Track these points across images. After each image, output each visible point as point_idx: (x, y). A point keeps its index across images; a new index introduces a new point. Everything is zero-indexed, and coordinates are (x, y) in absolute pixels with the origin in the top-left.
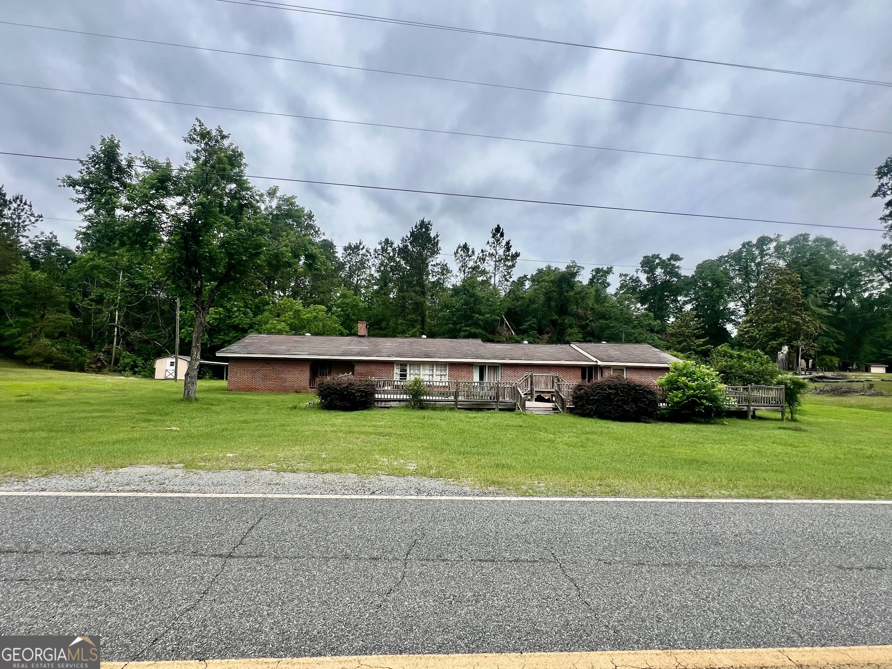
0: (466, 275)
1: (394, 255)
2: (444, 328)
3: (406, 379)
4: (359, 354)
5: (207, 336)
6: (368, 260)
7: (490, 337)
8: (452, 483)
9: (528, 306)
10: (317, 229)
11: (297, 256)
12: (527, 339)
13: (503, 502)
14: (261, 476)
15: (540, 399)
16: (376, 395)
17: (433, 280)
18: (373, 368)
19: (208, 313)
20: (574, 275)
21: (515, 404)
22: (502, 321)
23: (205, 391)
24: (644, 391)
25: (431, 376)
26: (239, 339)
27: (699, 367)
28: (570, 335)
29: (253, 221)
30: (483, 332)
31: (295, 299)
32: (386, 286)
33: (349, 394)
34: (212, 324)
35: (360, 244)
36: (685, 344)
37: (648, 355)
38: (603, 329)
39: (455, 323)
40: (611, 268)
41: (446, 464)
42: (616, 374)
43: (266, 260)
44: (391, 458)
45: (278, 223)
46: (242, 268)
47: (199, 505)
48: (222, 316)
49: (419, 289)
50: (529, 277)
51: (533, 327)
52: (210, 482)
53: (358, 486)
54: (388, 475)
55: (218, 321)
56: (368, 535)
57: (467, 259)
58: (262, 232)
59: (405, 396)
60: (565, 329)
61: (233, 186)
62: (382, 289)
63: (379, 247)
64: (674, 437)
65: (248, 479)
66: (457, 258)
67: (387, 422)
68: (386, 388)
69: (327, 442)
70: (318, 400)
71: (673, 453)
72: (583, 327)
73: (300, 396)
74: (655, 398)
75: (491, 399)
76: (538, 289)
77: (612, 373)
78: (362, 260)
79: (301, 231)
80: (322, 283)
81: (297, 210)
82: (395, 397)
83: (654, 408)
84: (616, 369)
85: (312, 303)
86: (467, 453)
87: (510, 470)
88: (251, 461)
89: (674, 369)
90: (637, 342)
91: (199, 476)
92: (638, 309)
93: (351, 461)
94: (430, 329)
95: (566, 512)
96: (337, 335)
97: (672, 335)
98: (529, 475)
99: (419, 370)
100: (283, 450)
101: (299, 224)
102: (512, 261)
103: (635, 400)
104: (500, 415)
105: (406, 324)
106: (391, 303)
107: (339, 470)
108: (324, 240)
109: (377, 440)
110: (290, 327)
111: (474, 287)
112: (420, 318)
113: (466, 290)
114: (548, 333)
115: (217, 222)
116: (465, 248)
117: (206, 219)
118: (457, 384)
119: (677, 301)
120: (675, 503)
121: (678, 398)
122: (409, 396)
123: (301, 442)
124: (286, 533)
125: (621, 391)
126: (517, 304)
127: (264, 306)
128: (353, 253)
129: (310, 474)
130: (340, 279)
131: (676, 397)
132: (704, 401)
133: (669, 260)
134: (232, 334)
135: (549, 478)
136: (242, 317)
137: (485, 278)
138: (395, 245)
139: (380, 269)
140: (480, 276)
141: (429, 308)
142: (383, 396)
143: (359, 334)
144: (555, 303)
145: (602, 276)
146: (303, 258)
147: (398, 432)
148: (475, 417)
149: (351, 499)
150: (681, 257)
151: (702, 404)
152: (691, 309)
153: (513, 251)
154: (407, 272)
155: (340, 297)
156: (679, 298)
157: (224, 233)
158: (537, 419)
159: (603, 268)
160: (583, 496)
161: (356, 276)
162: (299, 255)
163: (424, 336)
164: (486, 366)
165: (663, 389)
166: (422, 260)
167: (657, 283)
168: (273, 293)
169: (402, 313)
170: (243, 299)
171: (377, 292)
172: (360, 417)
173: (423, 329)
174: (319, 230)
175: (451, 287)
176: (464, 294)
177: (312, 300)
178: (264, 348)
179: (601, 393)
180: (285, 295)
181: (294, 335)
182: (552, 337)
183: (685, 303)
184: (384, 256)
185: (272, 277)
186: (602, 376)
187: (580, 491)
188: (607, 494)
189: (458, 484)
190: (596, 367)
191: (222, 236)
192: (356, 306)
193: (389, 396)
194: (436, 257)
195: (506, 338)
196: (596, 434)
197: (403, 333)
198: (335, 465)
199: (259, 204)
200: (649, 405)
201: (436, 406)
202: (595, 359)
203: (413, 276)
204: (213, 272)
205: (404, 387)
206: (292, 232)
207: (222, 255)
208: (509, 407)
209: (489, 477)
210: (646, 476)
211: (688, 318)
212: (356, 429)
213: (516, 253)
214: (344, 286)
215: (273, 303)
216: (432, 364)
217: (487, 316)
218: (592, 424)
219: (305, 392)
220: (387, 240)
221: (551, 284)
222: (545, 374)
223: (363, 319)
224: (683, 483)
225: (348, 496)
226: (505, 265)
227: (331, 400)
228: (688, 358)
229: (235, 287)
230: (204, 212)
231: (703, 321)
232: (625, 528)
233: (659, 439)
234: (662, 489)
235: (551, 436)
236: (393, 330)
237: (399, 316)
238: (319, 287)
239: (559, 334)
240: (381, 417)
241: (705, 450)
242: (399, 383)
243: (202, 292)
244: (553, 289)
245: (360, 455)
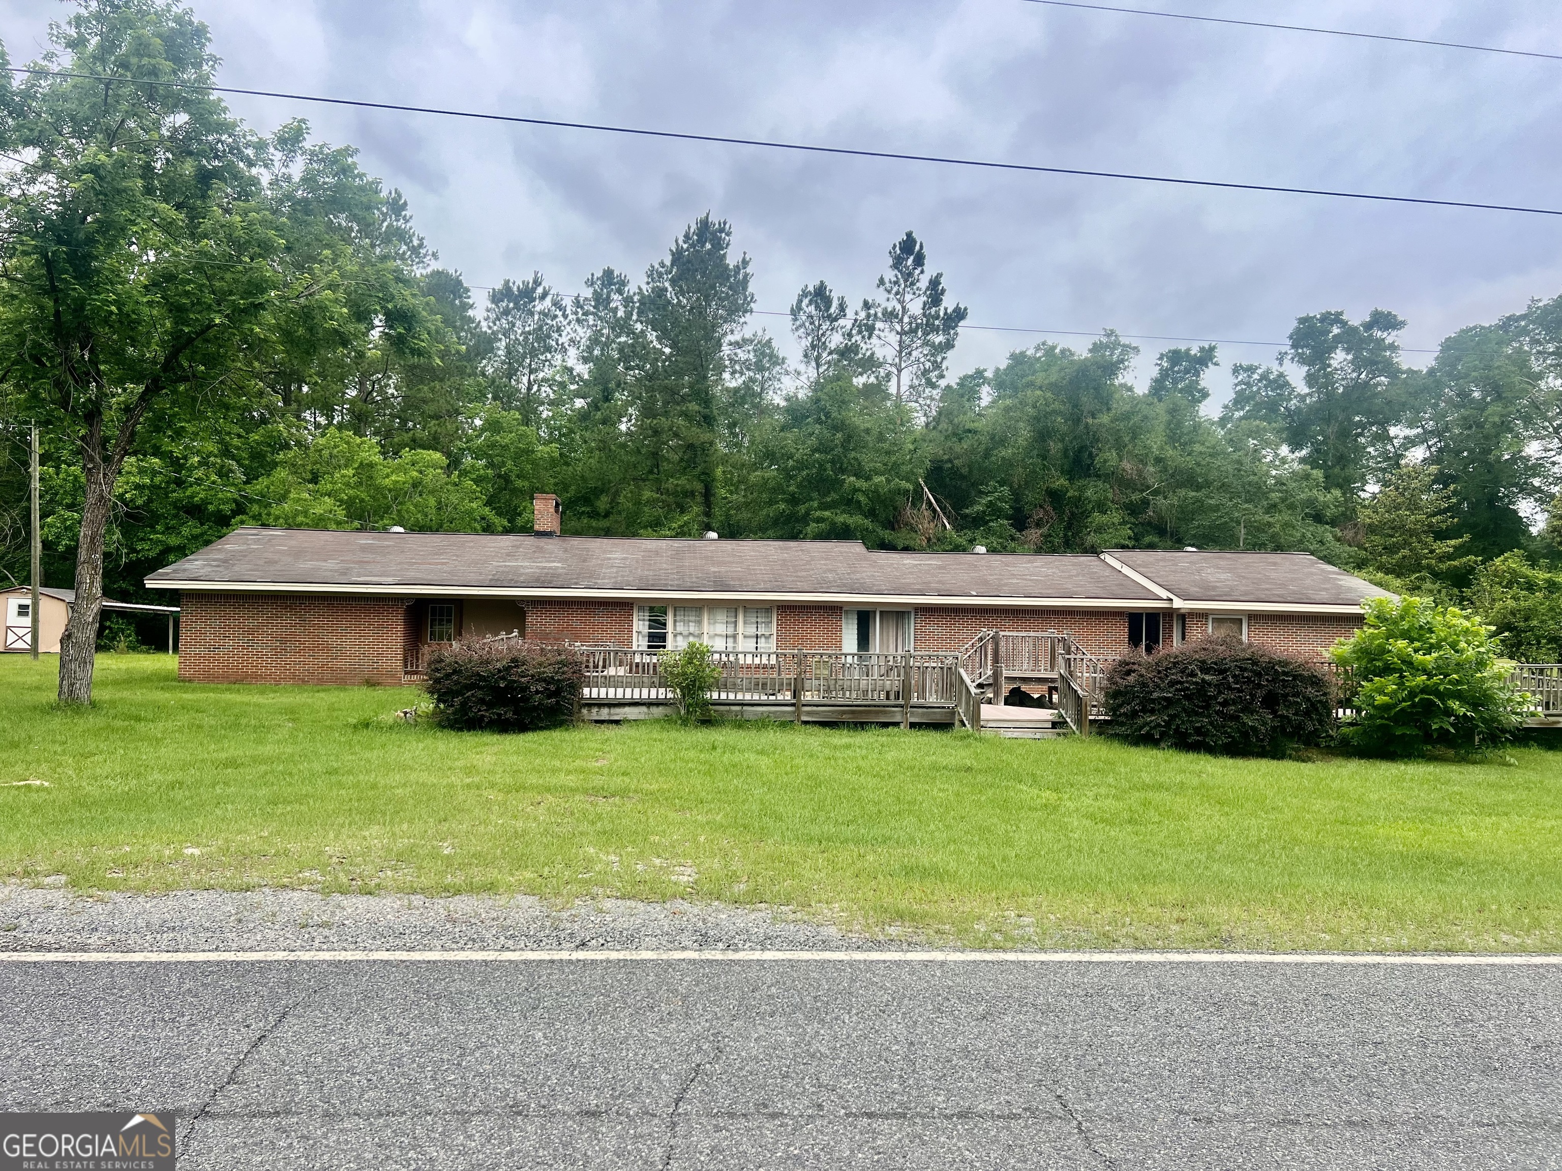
0: (821, 370)
1: (629, 315)
2: (764, 512)
3: (664, 647)
4: (537, 580)
5: (117, 535)
6: (559, 330)
7: (887, 535)
8: (792, 917)
9: (987, 454)
10: (416, 242)
11: (362, 316)
12: (984, 541)
13: (926, 964)
14: (281, 905)
15: (1018, 698)
16: (586, 691)
17: (733, 384)
18: (576, 620)
19: (120, 473)
20: (1112, 369)
21: (953, 713)
22: (918, 494)
23: (116, 683)
24: (1295, 677)
25: (730, 640)
26: (207, 543)
27: (1444, 614)
28: (1099, 530)
29: (238, 219)
30: (867, 523)
31: (358, 432)
32: (607, 399)
33: (510, 687)
34: (132, 500)
35: (537, 283)
36: (1405, 552)
37: (1308, 582)
38: (1186, 514)
39: (794, 500)
40: (1212, 349)
41: (774, 869)
42: (1222, 632)
43: (279, 327)
44: (628, 854)
45: (307, 223)
46: (212, 349)
47: (113, 983)
48: (157, 480)
49: (697, 408)
50: (989, 374)
51: (1000, 510)
52: (141, 923)
53: (543, 927)
54: (623, 897)
55: (147, 492)
56: (572, 1053)
57: (824, 327)
58: (266, 249)
59: (662, 690)
60: (1086, 514)
61: (181, 118)
62: (597, 409)
63: (588, 293)
64: (1374, 797)
65: (246, 914)
66: (798, 323)
67: (616, 760)
68: (611, 671)
69: (454, 816)
70: (427, 705)
71: (1372, 838)
72: (1134, 509)
73: (379, 694)
74: (1325, 694)
75: (888, 698)
76: (1015, 406)
77: (1210, 630)
78: (540, 328)
79: (373, 246)
80: (432, 390)
81: (362, 189)
82: (636, 696)
83: (1320, 722)
84: (1221, 618)
85: (406, 445)
86: (829, 839)
87: (942, 882)
88: (251, 867)
89: (1378, 617)
90: (1279, 548)
91: (110, 906)
92: (1284, 461)
93: (520, 862)
94: (728, 516)
95: (1091, 991)
96: (475, 532)
97: (1372, 529)
98: (994, 894)
99: (699, 623)
100: (336, 837)
101: (367, 228)
102: (946, 330)
103: (1271, 701)
104: (912, 740)
105: (663, 501)
106: (624, 446)
107: (491, 888)
108: (437, 274)
109: (588, 806)
110: (347, 509)
111: (843, 402)
112: (699, 487)
113: (823, 410)
114: (1038, 525)
115: (139, 220)
116: (820, 295)
117: (105, 209)
118: (801, 660)
119: (1385, 438)
120: (1376, 966)
121: (1385, 695)
122: (674, 692)
123: (384, 814)
124: (354, 1051)
125: (1234, 676)
126: (958, 449)
127: (275, 451)
128: (517, 307)
129: (413, 897)
130: (480, 379)
131: (1381, 692)
132: (1455, 705)
133: (1368, 326)
134: (190, 528)
135: (1045, 904)
136: (214, 482)
137: (872, 379)
138: (631, 289)
139: (591, 353)
140: (861, 374)
141: (725, 460)
142: (603, 691)
143: (536, 527)
144: (1060, 445)
145: (1187, 371)
146: (378, 321)
147: (646, 786)
148: (848, 747)
149: (525, 962)
150: (1400, 318)
151: (1449, 712)
152: (1425, 459)
153: (948, 303)
154: (664, 361)
155: (483, 430)
156: (1393, 431)
157: (158, 251)
158: (1010, 751)
159: (1189, 350)
160: (1137, 949)
161: (526, 371)
162: (369, 313)
163: (713, 535)
164: (875, 612)
165: (1346, 671)
166: (705, 328)
167: (1334, 389)
168: (298, 417)
169: (651, 472)
170: (218, 432)
171: (583, 416)
172: (542, 749)
173: (708, 514)
174: (421, 246)
175: (783, 404)
176: (819, 421)
177: (406, 437)
178: (278, 567)
179: (1181, 683)
180: (330, 423)
181: (358, 530)
182: (1050, 535)
183: (1410, 443)
184: (600, 318)
185: (293, 372)
186: (1183, 638)
187: (1127, 936)
188: (1198, 944)
189: (806, 918)
190: (1170, 614)
191: (152, 259)
192: (529, 452)
193: (620, 692)
194: (742, 320)
195: (929, 540)
196: (1167, 790)
197: (655, 527)
198: (479, 875)
199: (254, 171)
200: (1307, 713)
201: (746, 717)
202: (1164, 594)
203: (680, 374)
204: (132, 359)
205: (659, 669)
206: (350, 250)
207: (155, 312)
208: (938, 718)
209: (887, 901)
210: (1302, 897)
211: (1415, 484)
212: (533, 779)
213: (957, 310)
214: (495, 398)
215: (299, 443)
216: (733, 607)
217: (877, 479)
218: (1158, 765)
219: (392, 685)
220: (608, 273)
221: (1049, 395)
222: (1032, 634)
223: (547, 489)
224: (1399, 916)
225: (518, 953)
226: (926, 343)
227: (463, 704)
228: (1414, 589)
229: (194, 399)
230: (101, 193)
231: (1455, 493)
232: (1248, 1030)
233: (1334, 804)
234: (1344, 931)
235: (1048, 795)
236: (627, 518)
237: (644, 480)
238: (424, 402)
239: (1069, 527)
240: (599, 746)
241: (1455, 830)
242: (646, 659)
243: (100, 414)
244: (1056, 406)
245: (546, 846)
